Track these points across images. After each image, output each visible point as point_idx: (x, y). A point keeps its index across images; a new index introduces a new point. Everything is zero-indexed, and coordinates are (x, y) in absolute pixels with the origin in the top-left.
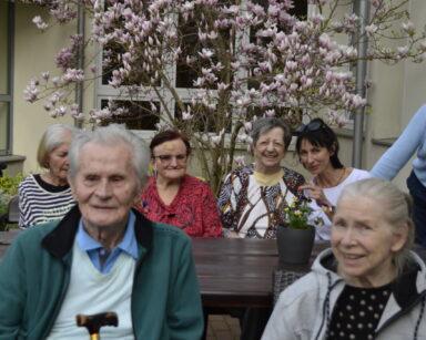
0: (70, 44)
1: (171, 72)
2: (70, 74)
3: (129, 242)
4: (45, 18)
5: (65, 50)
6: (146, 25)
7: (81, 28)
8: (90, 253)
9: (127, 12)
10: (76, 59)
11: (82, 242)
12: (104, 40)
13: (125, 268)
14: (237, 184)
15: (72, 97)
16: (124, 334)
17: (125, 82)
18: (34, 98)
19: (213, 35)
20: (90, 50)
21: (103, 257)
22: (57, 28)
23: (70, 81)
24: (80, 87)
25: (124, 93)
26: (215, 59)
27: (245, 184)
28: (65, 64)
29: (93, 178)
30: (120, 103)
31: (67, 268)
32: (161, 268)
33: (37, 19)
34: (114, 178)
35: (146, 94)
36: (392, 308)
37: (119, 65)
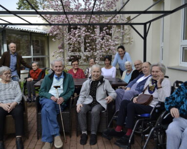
0: (61, 44)
1: (82, 49)
2: (61, 50)
3: (62, 76)
4: (55, 39)
5: (60, 45)
6: (75, 39)
7: (63, 41)
8: (56, 78)
9: (71, 37)
10: (62, 47)
11: (55, 76)
12: (67, 43)
13: (62, 80)
14: (87, 70)
15: (62, 55)
16: (61, 89)
17: (72, 51)
18: (53, 56)
19: (89, 41)
20: (65, 45)
21: (58, 78)
22: (58, 41)
23: (61, 52)
24: (63, 53)
25: (72, 54)
26: (90, 46)
27: (89, 70)
28: (60, 48)
29: (57, 67)
30: (72, 56)
31: (52, 80)
32: (67, 80)
33: (53, 39)
34: (60, 66)
35: (77, 54)
36: (100, 83)
37: (70, 48)
